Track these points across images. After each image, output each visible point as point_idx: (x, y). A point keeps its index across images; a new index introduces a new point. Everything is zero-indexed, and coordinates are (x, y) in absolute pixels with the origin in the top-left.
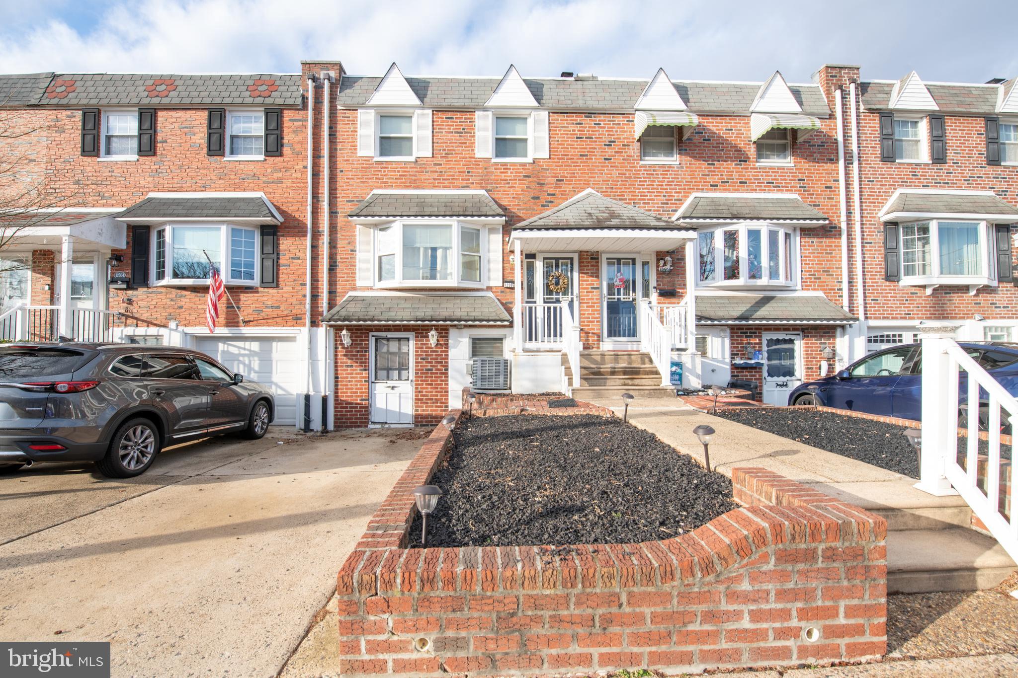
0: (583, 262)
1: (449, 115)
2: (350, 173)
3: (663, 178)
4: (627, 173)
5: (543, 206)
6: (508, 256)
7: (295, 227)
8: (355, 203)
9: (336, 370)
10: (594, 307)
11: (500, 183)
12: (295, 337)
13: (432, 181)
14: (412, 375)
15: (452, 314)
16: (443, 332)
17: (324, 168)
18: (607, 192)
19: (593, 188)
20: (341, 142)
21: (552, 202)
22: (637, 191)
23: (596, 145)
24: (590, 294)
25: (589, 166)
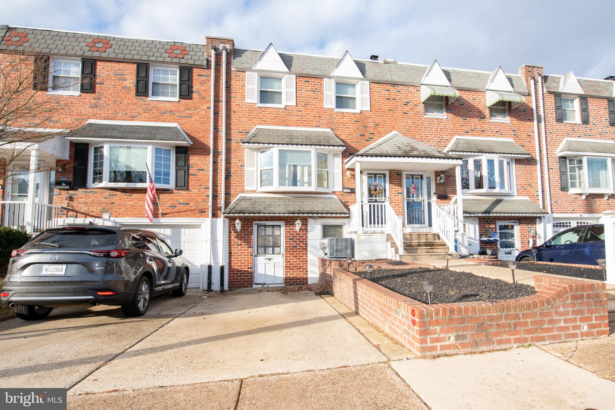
0: (392, 177)
1: (307, 79)
2: (240, 114)
3: (438, 126)
4: (417, 122)
5: (367, 140)
6: (346, 172)
7: (201, 149)
8: (244, 133)
9: (230, 248)
10: (399, 205)
11: (340, 125)
12: (200, 225)
13: (296, 121)
14: (283, 249)
15: (312, 209)
16: (305, 221)
17: (222, 109)
18: (405, 133)
19: (397, 131)
20: (234, 92)
21: (372, 138)
22: (423, 133)
23: (398, 104)
24: (397, 197)
25: (394, 117)
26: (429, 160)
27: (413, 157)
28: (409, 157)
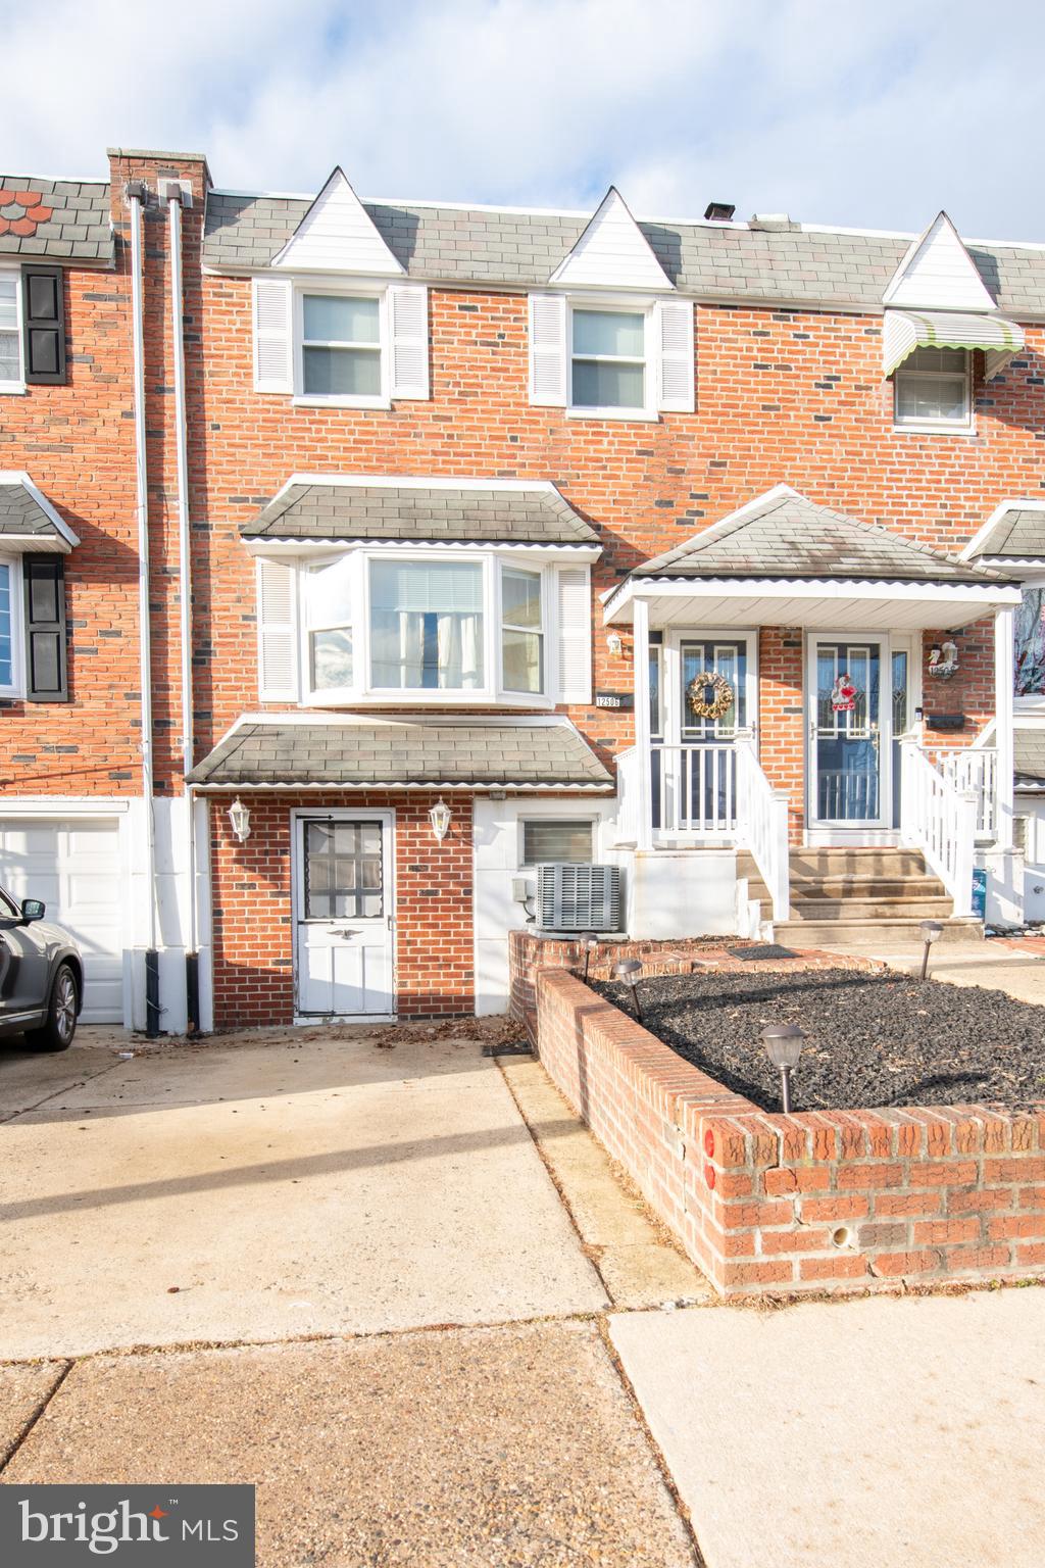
0: (768, 653)
1: (468, 300)
2: (238, 433)
3: (941, 465)
4: (865, 450)
5: (680, 522)
6: (604, 636)
7: (108, 560)
8: (250, 504)
9: (216, 895)
10: (790, 751)
11: (585, 467)
12: (117, 820)
13: (430, 457)
14: (389, 901)
15: (484, 766)
16: (462, 807)
17: (173, 417)
18: (821, 493)
19: (791, 484)
20: (212, 356)
21: (700, 514)
22: (885, 492)
23: (797, 385)
24: (783, 723)
25: (782, 433)
26: (898, 591)
27: (841, 577)
28: (824, 578)
